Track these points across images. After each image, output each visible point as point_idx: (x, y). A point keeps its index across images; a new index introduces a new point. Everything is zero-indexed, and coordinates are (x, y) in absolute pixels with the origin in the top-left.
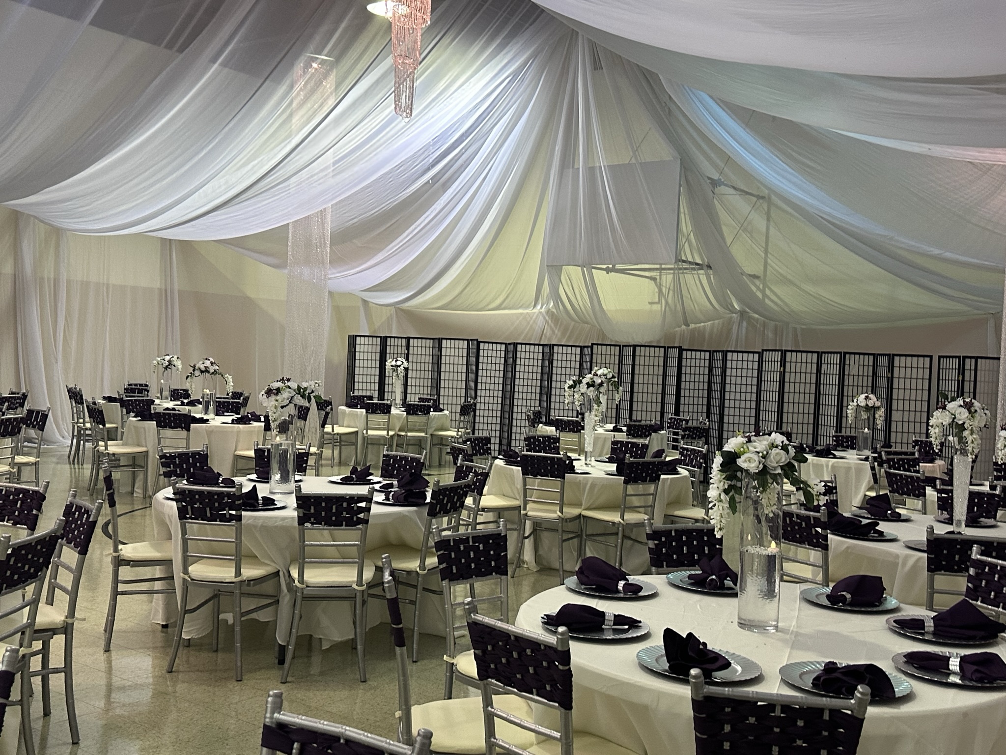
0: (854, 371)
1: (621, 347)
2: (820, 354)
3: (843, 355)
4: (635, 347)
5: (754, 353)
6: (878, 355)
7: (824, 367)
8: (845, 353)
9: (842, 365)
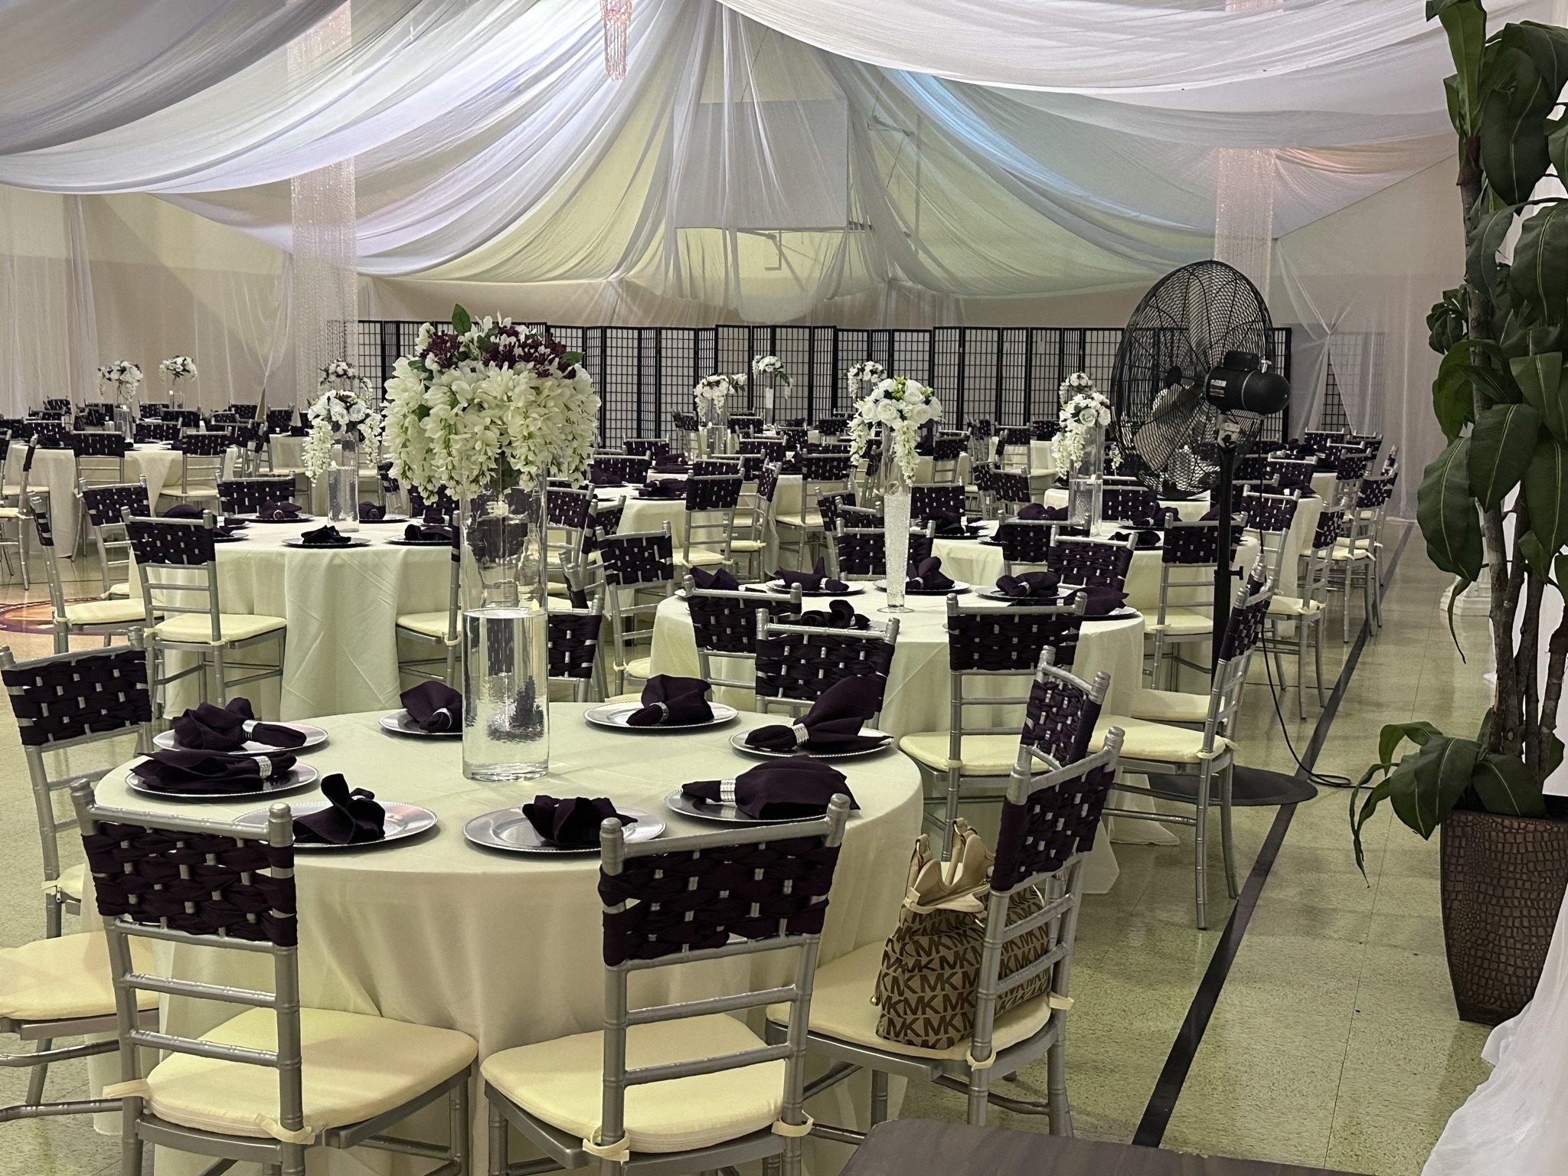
0: (1041, 350)
1: (751, 329)
2: (1001, 331)
3: (1030, 331)
4: (773, 328)
5: (924, 331)
6: (1065, 329)
7: (1006, 346)
8: (1032, 329)
9: (1029, 342)
